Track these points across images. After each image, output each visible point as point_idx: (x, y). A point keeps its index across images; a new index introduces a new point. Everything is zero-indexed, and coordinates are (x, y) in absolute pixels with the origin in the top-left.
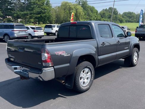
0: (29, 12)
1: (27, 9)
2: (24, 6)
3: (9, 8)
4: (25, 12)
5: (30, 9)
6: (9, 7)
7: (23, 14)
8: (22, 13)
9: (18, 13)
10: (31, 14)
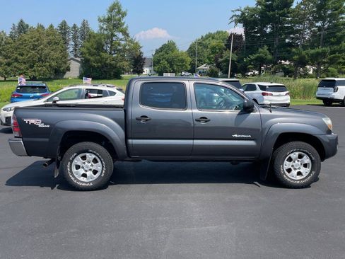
0: (328, 49)
1: (326, 42)
2: (320, 35)
3: (289, 42)
4: (320, 50)
5: (332, 40)
6: (287, 41)
7: (312, 55)
8: (312, 51)
9: (303, 53)
10: (333, 52)
